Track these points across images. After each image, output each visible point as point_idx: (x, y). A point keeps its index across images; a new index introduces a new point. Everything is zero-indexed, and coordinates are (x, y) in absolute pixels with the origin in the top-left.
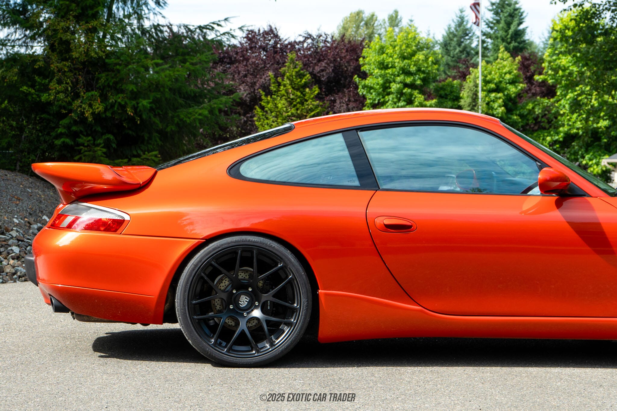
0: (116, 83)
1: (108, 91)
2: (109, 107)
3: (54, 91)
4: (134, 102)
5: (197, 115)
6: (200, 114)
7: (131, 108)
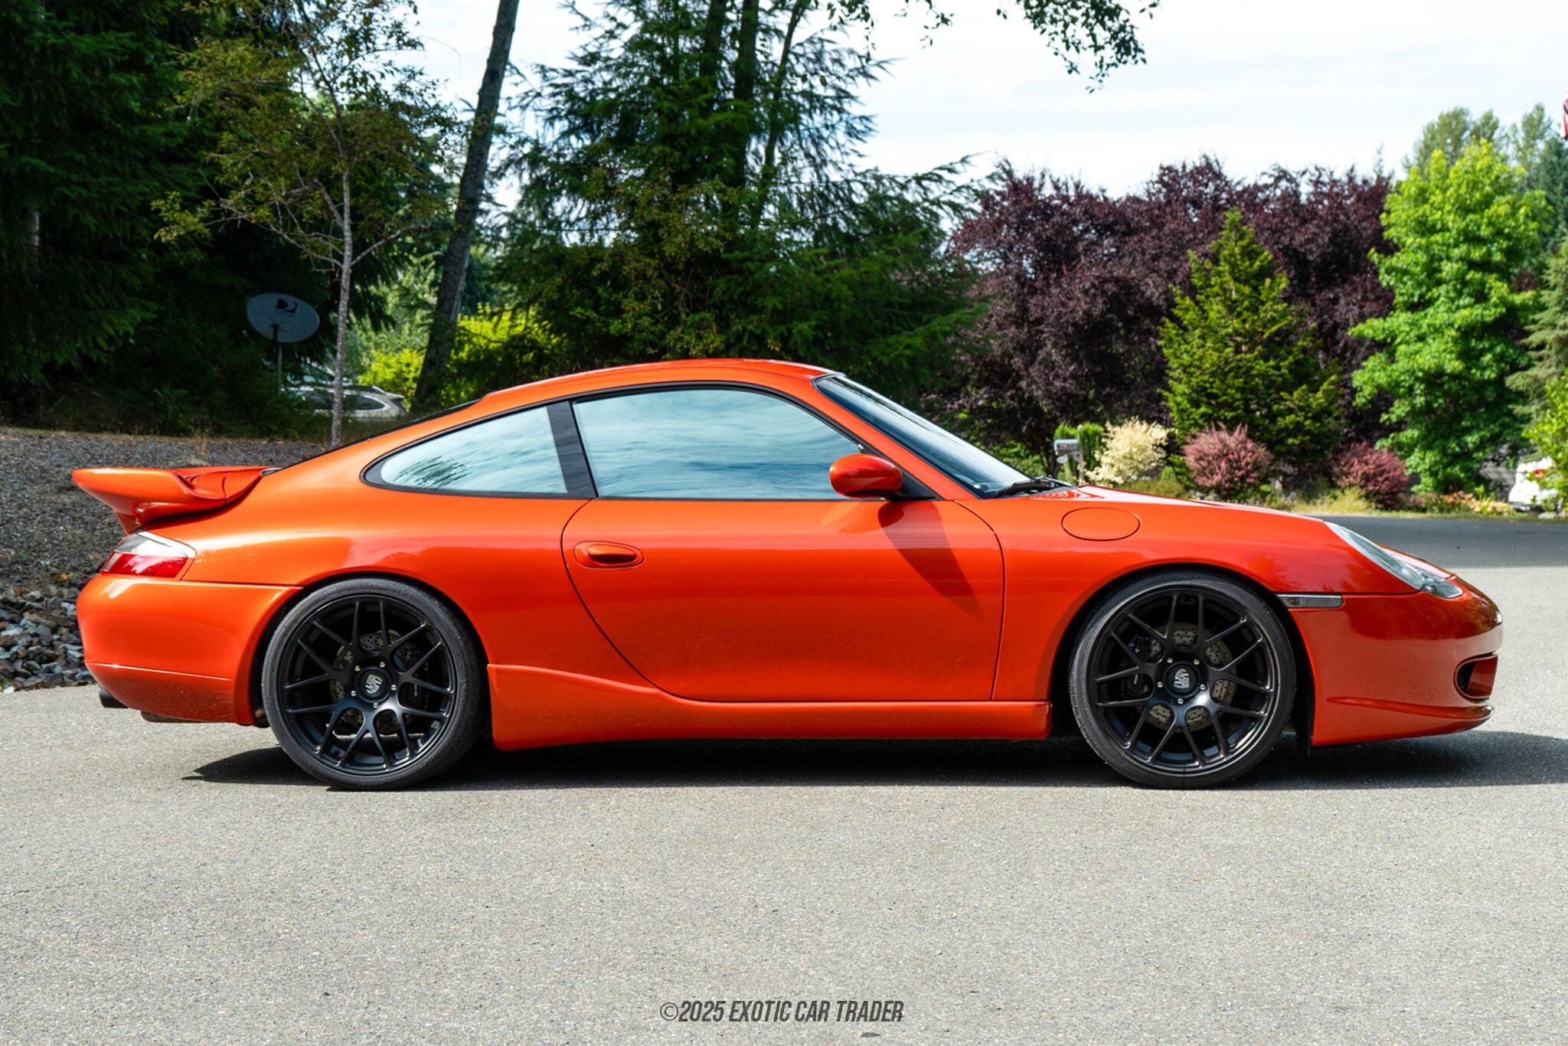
0: (746, 294)
1: (731, 310)
2: (732, 341)
3: (631, 313)
4: (782, 328)
5: (901, 348)
6: (908, 347)
7: (775, 339)
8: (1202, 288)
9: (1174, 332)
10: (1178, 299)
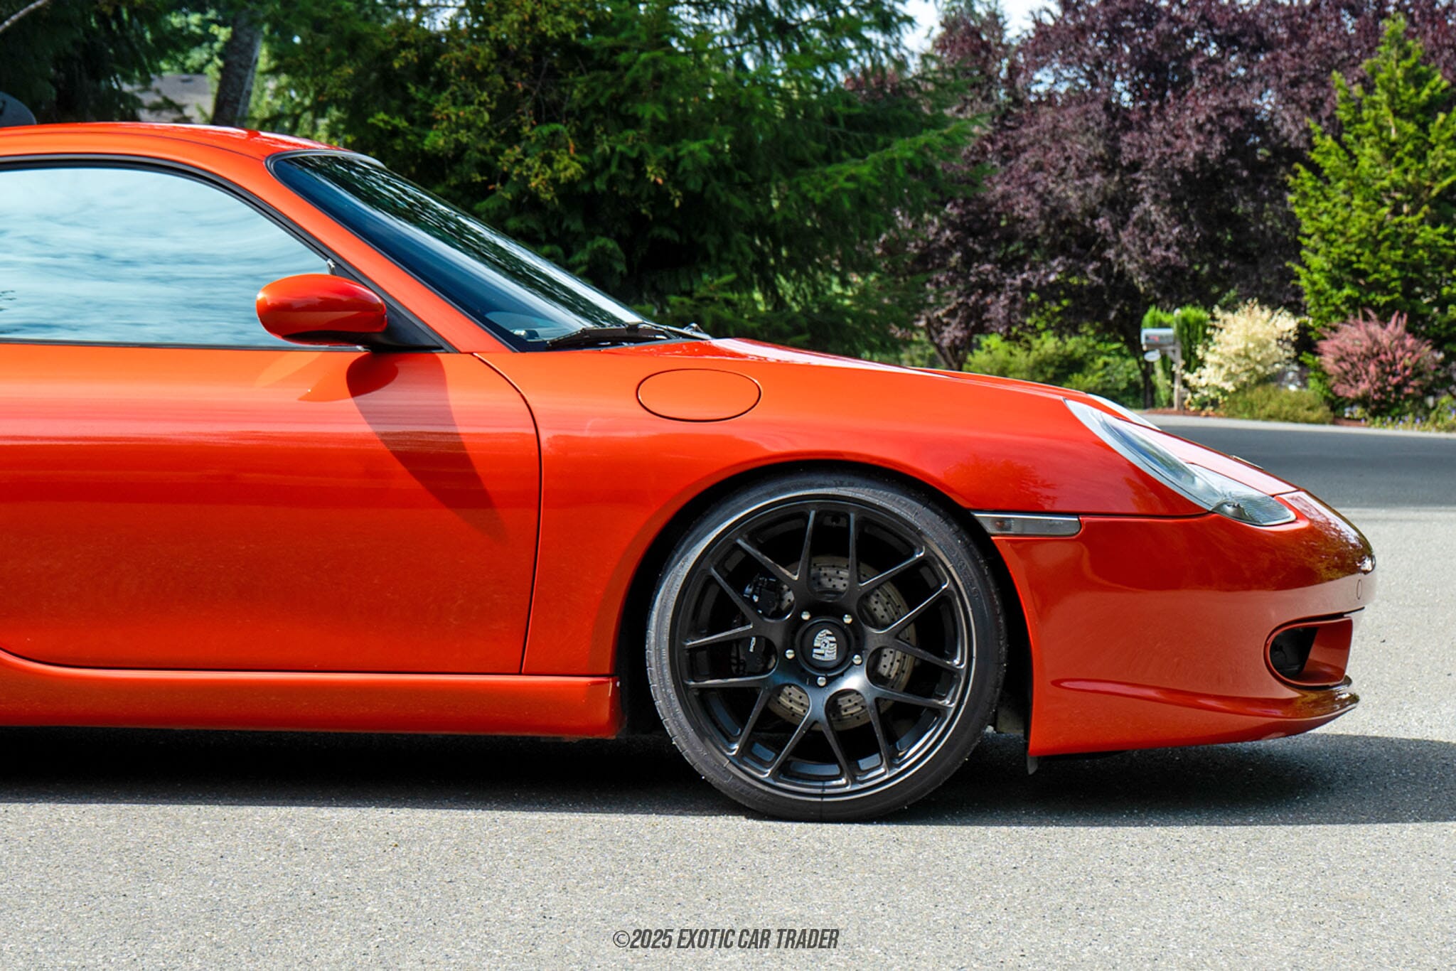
0: (618, 99)
1: (597, 121)
2: (598, 165)
3: (445, 124)
4: (667, 150)
5: (841, 179)
6: (851, 178)
7: (658, 164)
8: (1350, 123)
9: (1310, 184)
10: (1317, 140)
